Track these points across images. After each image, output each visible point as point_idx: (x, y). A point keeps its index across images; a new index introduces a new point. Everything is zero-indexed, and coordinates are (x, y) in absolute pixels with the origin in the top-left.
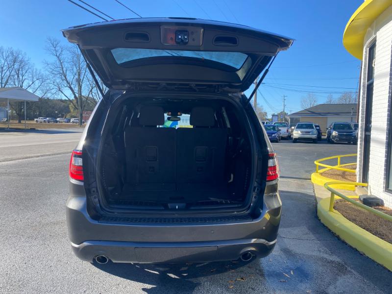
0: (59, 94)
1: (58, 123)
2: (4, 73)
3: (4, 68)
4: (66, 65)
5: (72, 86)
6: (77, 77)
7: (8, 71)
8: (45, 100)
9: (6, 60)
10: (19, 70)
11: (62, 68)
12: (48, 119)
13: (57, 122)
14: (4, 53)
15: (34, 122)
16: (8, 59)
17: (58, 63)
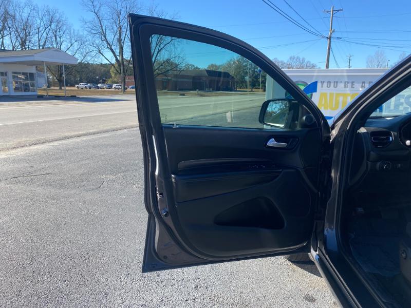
0: (99, 57)
1: (100, 89)
2: (40, 34)
3: (41, 29)
4: (105, 23)
5: (113, 47)
6: (117, 37)
7: (45, 33)
8: (85, 64)
9: (42, 20)
10: (56, 32)
11: (102, 27)
12: (89, 85)
13: (98, 88)
14: (40, 12)
15: (75, 88)
16: (44, 20)
17: (97, 21)
